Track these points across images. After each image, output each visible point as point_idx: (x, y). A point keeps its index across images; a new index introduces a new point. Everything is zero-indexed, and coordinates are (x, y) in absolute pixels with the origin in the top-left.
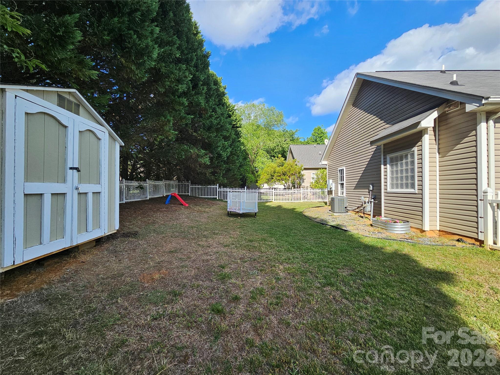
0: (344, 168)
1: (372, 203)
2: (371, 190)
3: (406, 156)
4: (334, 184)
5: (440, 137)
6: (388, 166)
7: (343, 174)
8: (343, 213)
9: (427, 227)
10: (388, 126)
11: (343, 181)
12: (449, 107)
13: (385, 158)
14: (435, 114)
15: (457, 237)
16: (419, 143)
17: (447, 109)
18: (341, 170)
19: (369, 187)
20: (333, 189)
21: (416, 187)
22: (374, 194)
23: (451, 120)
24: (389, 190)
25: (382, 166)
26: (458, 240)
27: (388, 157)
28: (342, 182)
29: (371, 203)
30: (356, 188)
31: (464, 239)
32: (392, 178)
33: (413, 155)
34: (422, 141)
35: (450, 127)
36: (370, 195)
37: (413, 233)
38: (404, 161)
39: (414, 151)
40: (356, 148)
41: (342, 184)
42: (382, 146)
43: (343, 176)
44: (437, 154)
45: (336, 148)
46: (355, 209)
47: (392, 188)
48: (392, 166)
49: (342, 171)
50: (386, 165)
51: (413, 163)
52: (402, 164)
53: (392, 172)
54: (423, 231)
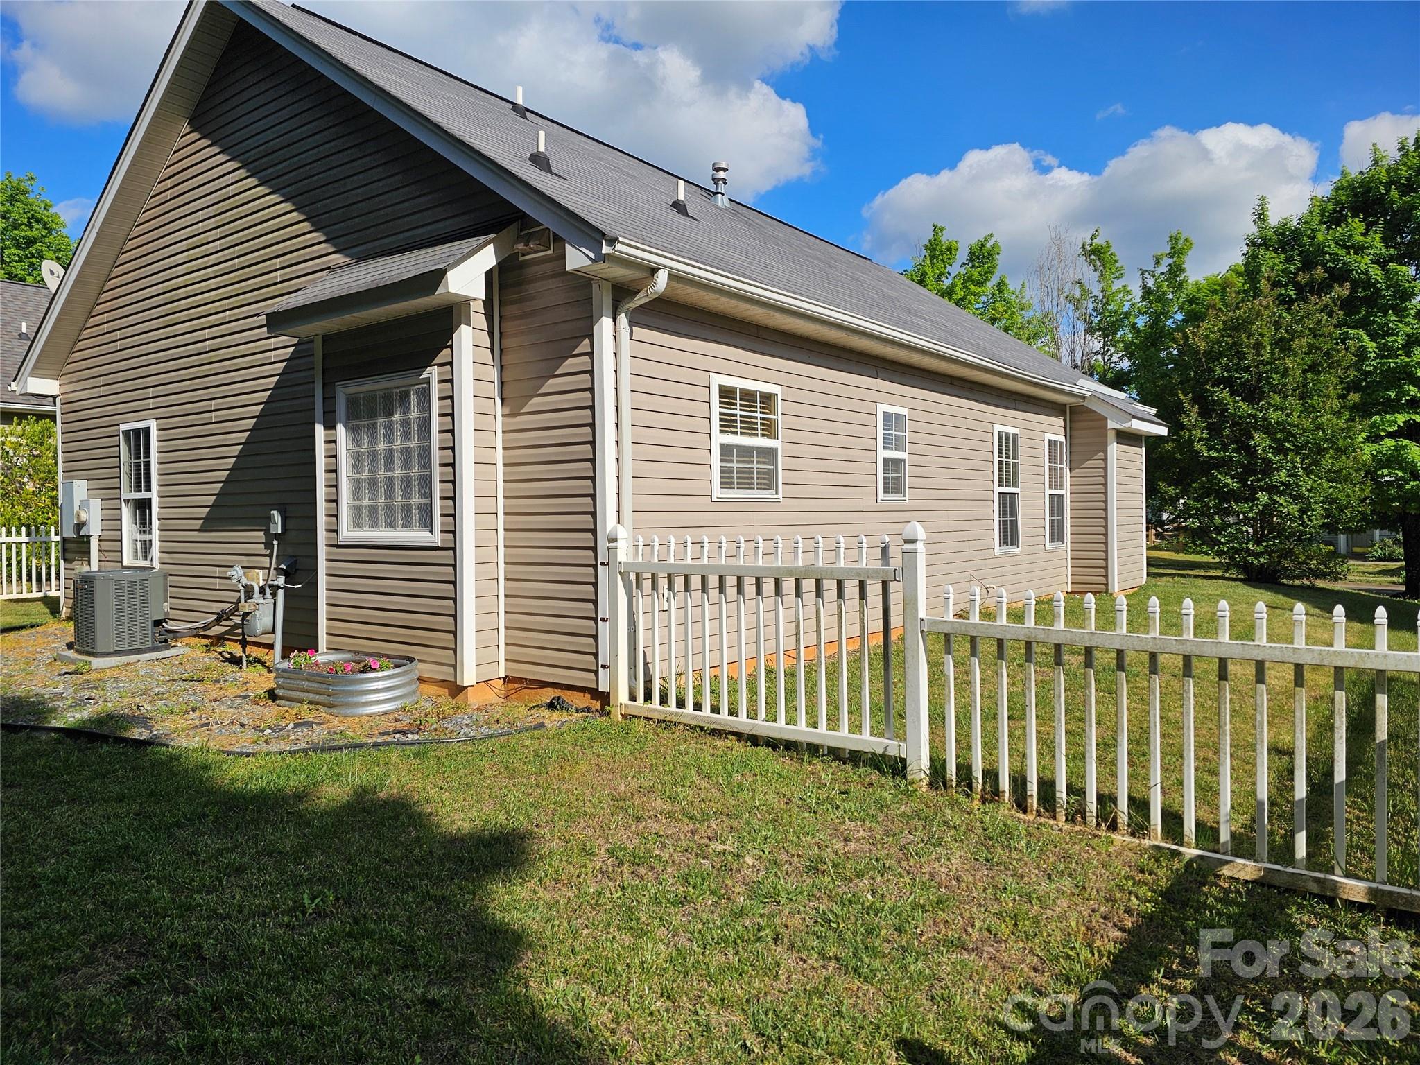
0: (153, 425)
1: (281, 593)
2: (277, 536)
3: (405, 396)
4: (96, 504)
5: (508, 343)
6: (341, 430)
7: (148, 455)
8: (139, 651)
9: (469, 676)
10: (338, 259)
11: (148, 489)
12: (527, 240)
13: (329, 399)
14: (487, 258)
15: (548, 695)
16: (444, 355)
17: (521, 246)
18: (137, 432)
19: (269, 519)
20: (95, 529)
21: (437, 520)
22: (290, 551)
23: (533, 288)
24: (347, 533)
25: (319, 430)
26: (551, 706)
27: (342, 392)
28: (143, 495)
29: (274, 595)
30: (210, 523)
31: (567, 696)
32: (356, 484)
33: (425, 395)
34: (451, 347)
35: (532, 314)
36: (270, 556)
37: (429, 700)
38: (397, 417)
39: (427, 381)
40: (206, 333)
41: (143, 506)
42: (318, 344)
43: (148, 465)
44: (498, 401)
45: (105, 317)
46: (207, 627)
47: (358, 525)
48: (354, 431)
49: (139, 439)
50: (334, 428)
51: (425, 424)
52: (389, 427)
53: (356, 457)
54: (457, 690)
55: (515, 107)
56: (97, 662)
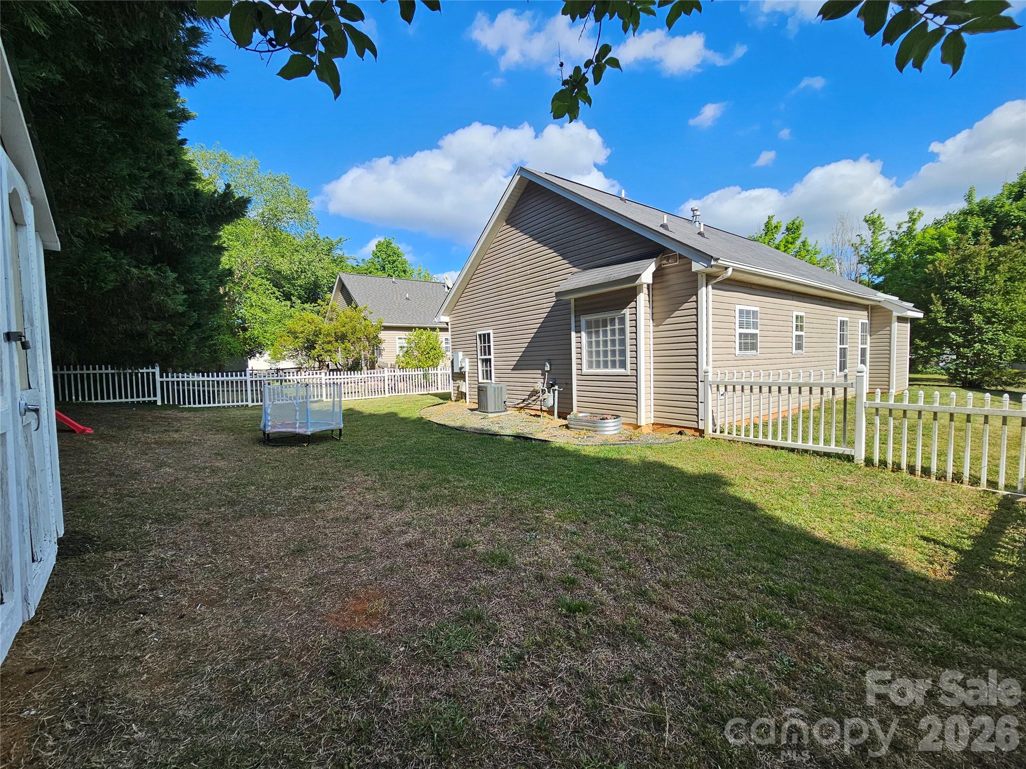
0: (491, 332)
1: (556, 392)
2: (547, 371)
3: (612, 321)
4: (467, 360)
5: (655, 298)
6: (583, 334)
7: (489, 342)
8: (501, 412)
9: (643, 422)
10: (575, 270)
11: (490, 354)
12: (668, 259)
13: (578, 322)
14: (652, 268)
15: (679, 430)
16: (633, 304)
17: (665, 262)
18: (484, 335)
19: (545, 365)
20: (467, 369)
21: (628, 366)
22: (552, 377)
23: (667, 278)
24: (585, 370)
25: (573, 334)
26: (680, 433)
27: (583, 319)
28: (487, 357)
29: (554, 393)
30: (516, 368)
31: (686, 431)
32: (590, 354)
33: (622, 320)
34: (636, 301)
35: (667, 287)
36: (544, 379)
38: (609, 328)
39: (624, 314)
40: (515, 298)
41: (487, 362)
42: (573, 302)
43: (489, 347)
44: (651, 321)
45: (470, 293)
46: (518, 404)
47: (590, 367)
48: (589, 334)
49: (485, 338)
50: (580, 332)
51: (622, 331)
52: (605, 332)
53: (590, 344)
54: (637, 427)
55: (621, 199)
56: (490, 415)
